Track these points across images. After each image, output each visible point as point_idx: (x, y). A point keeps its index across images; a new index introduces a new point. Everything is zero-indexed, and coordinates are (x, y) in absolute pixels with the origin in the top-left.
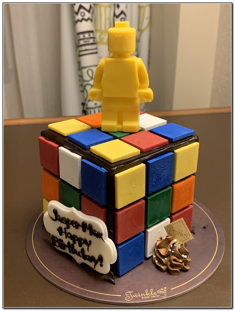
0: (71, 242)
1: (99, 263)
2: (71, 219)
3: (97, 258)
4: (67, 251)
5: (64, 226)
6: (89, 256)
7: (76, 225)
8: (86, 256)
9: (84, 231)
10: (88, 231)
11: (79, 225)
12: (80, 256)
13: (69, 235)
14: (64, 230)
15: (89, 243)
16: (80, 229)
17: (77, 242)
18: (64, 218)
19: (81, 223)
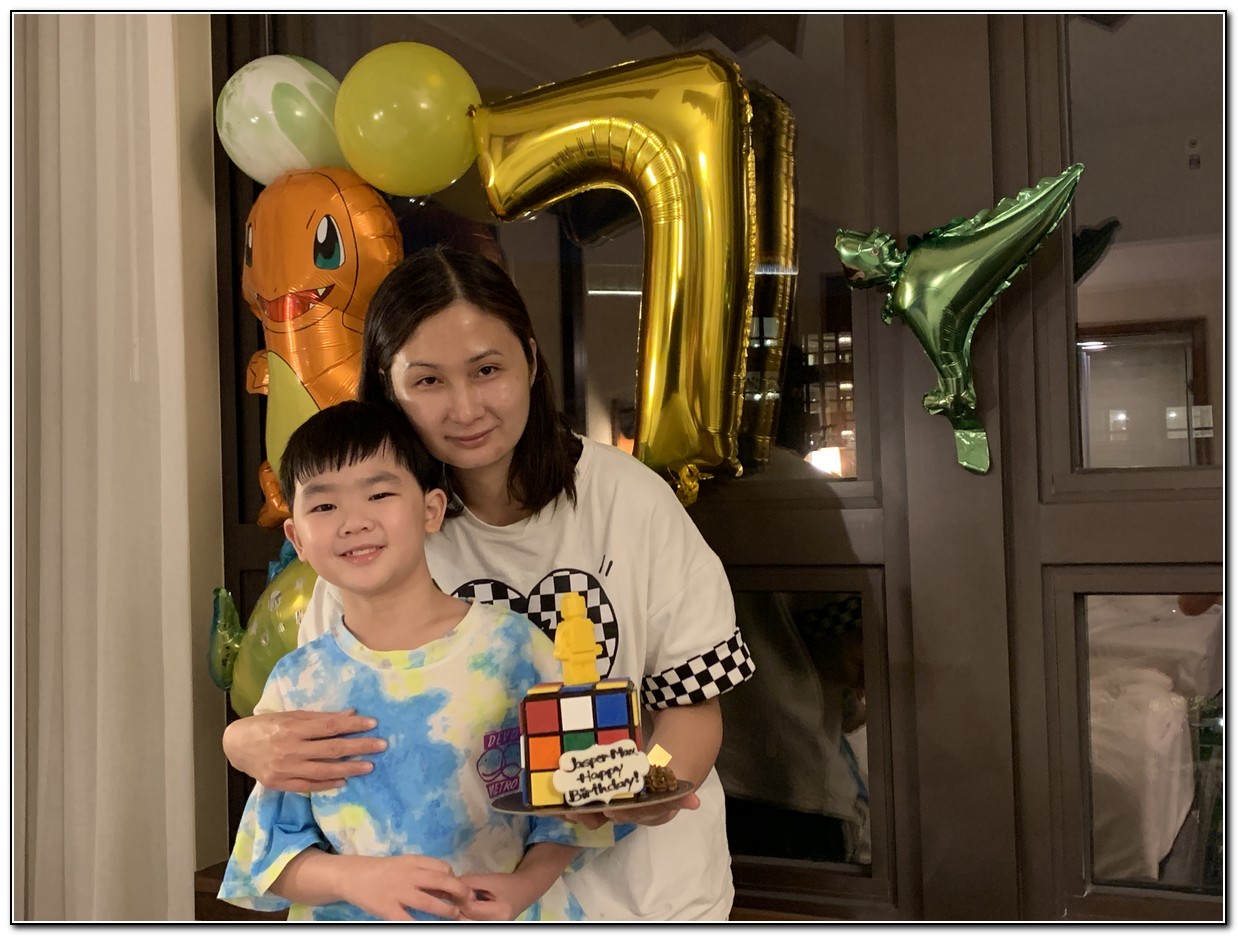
0: (597, 781)
1: (635, 780)
2: (594, 757)
3: (632, 775)
4: (593, 797)
5: (584, 771)
7: (602, 758)
8: (618, 784)
10: (618, 756)
11: (606, 756)
12: (610, 790)
13: (594, 776)
14: (586, 774)
15: (619, 767)
16: (609, 759)
17: (606, 777)
18: (586, 760)
19: (607, 754)
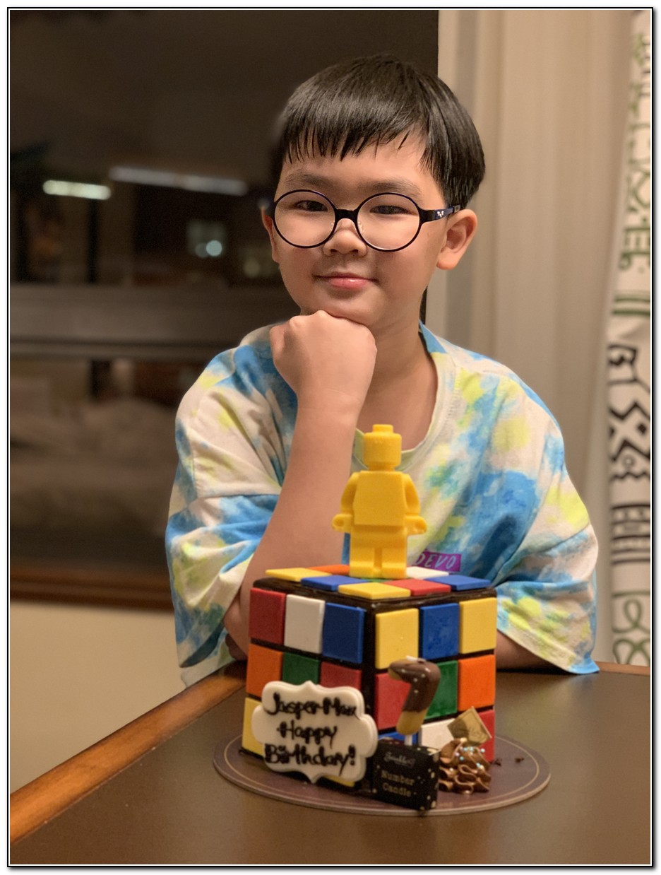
0: (301, 741)
1: (350, 760)
2: (304, 701)
3: (345, 752)
6: (331, 756)
7: (312, 707)
8: (327, 758)
9: (326, 712)
10: (332, 711)
11: (318, 706)
12: (316, 763)
13: (298, 732)
14: (289, 726)
15: (332, 730)
16: (320, 712)
17: (312, 739)
18: (292, 703)
19: (320, 702)
